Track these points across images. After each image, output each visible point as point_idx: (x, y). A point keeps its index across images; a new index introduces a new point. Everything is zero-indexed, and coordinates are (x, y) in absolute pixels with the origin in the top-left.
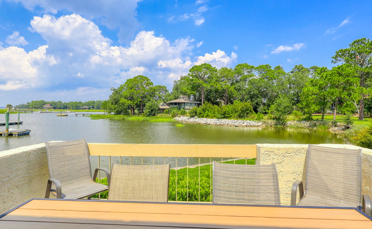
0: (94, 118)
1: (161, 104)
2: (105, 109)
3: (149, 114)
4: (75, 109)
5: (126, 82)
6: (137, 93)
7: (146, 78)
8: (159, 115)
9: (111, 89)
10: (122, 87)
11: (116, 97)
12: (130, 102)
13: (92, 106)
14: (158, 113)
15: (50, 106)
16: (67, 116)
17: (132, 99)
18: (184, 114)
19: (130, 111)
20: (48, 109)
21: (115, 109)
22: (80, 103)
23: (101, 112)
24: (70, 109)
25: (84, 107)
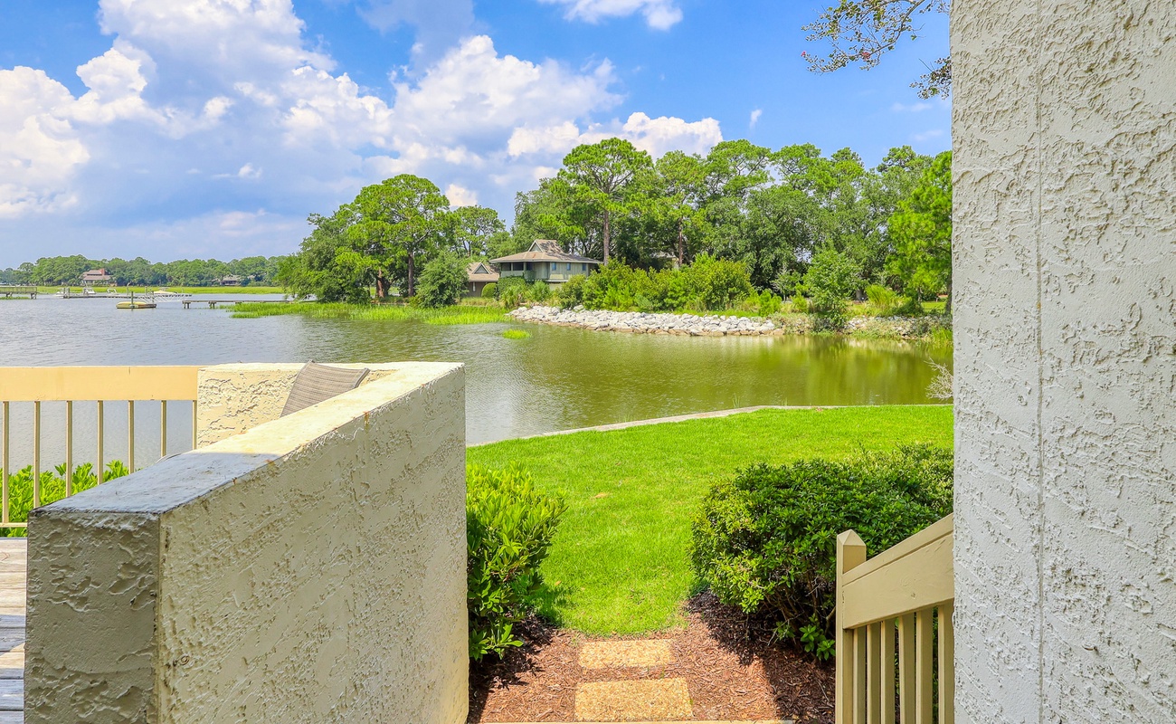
0: (242, 314)
1: (475, 266)
2: (286, 285)
3: (432, 300)
4: (194, 286)
5: (358, 197)
6: (392, 230)
7: (425, 182)
8: (465, 303)
9: (309, 219)
10: (345, 214)
11: (322, 243)
12: (369, 261)
13: (253, 273)
14: (462, 296)
15: (106, 274)
16: (153, 306)
17: (379, 251)
18: (542, 297)
19: (373, 290)
20: (99, 284)
21: (318, 284)
22: (213, 264)
23: (273, 295)
24: (177, 284)
25: (226, 279)
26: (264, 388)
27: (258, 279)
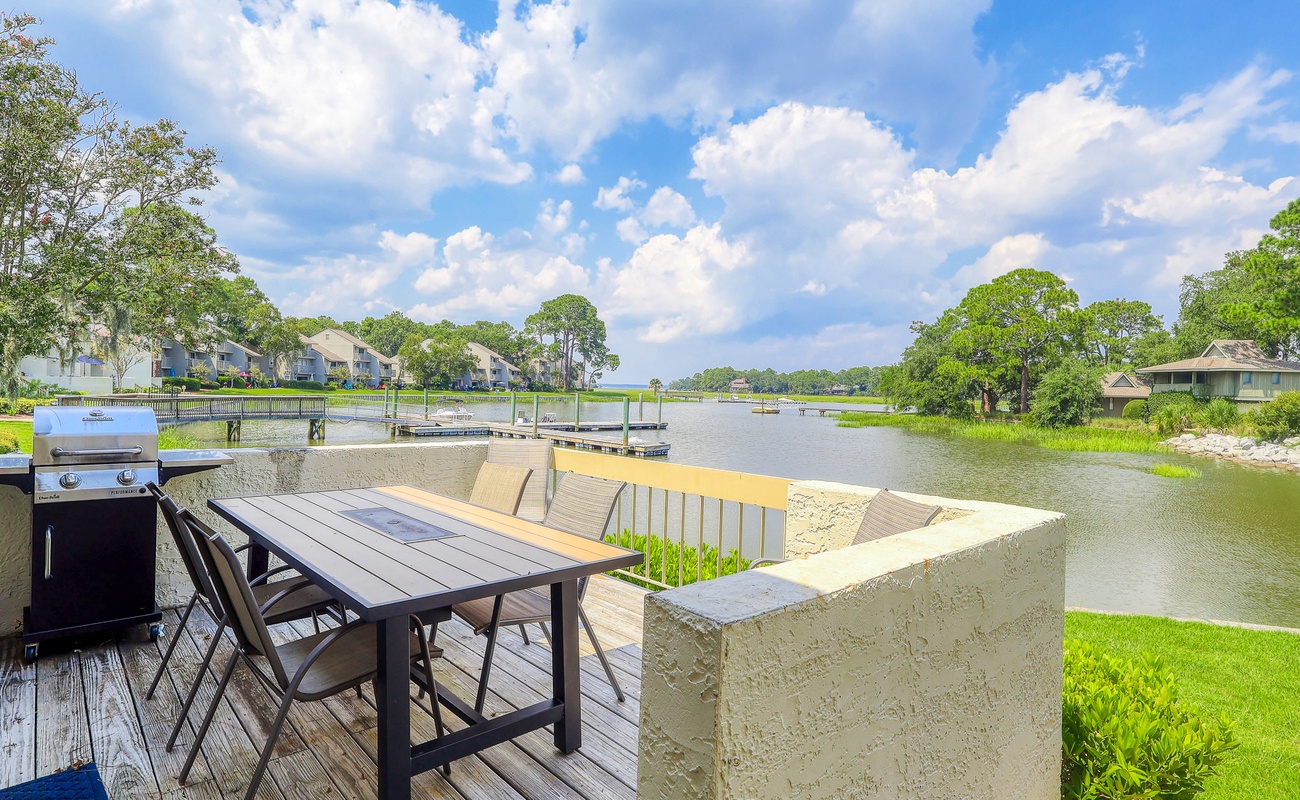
0: (847, 423)
1: (1114, 377)
2: (887, 395)
3: (1051, 419)
4: (809, 394)
5: (964, 300)
6: (1002, 335)
7: (1047, 276)
8: (1096, 424)
9: (911, 327)
10: (949, 319)
11: (924, 351)
12: (974, 371)
13: (858, 383)
14: (1093, 415)
15: (747, 382)
16: (777, 412)
17: (985, 360)
19: (978, 403)
20: (741, 391)
21: (919, 395)
22: (825, 374)
23: (874, 405)
24: (796, 392)
25: (835, 388)
26: (841, 510)
27: (863, 389)
